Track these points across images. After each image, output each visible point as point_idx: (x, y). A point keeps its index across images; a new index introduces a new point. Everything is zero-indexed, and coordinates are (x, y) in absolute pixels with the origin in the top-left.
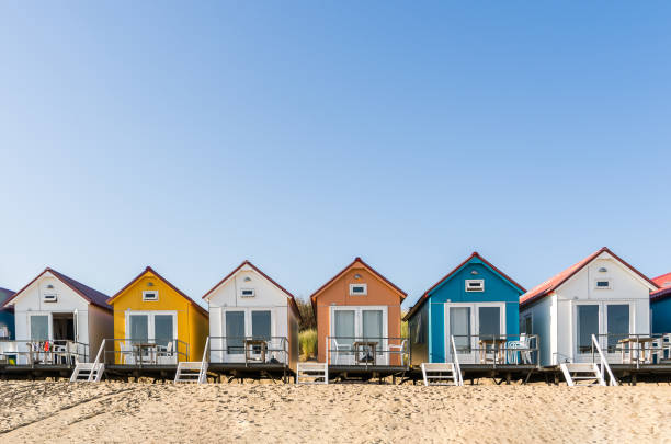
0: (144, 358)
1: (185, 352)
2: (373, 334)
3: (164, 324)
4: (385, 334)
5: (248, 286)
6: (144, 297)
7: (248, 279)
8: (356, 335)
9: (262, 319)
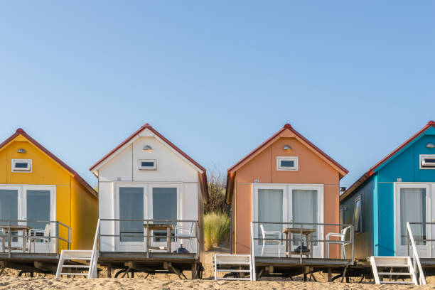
0: (13, 245)
1: (66, 238)
2: (306, 218)
3: (39, 202)
4: (321, 219)
5: (148, 156)
6: (13, 167)
7: (148, 147)
8: (285, 220)
9: (166, 198)
